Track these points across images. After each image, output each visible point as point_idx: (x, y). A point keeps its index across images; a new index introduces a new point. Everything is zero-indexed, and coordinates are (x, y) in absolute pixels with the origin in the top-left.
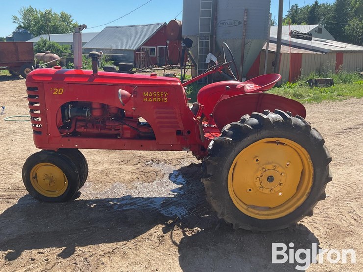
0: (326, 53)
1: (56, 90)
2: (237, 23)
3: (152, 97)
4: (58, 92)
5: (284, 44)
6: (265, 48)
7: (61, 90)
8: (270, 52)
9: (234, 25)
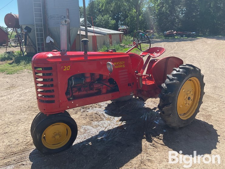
0: (105, 35)
1: (65, 68)
2: (63, 17)
3: (118, 65)
4: (66, 69)
5: (89, 32)
6: (79, 33)
7: (69, 67)
8: (82, 35)
9: (61, 18)
